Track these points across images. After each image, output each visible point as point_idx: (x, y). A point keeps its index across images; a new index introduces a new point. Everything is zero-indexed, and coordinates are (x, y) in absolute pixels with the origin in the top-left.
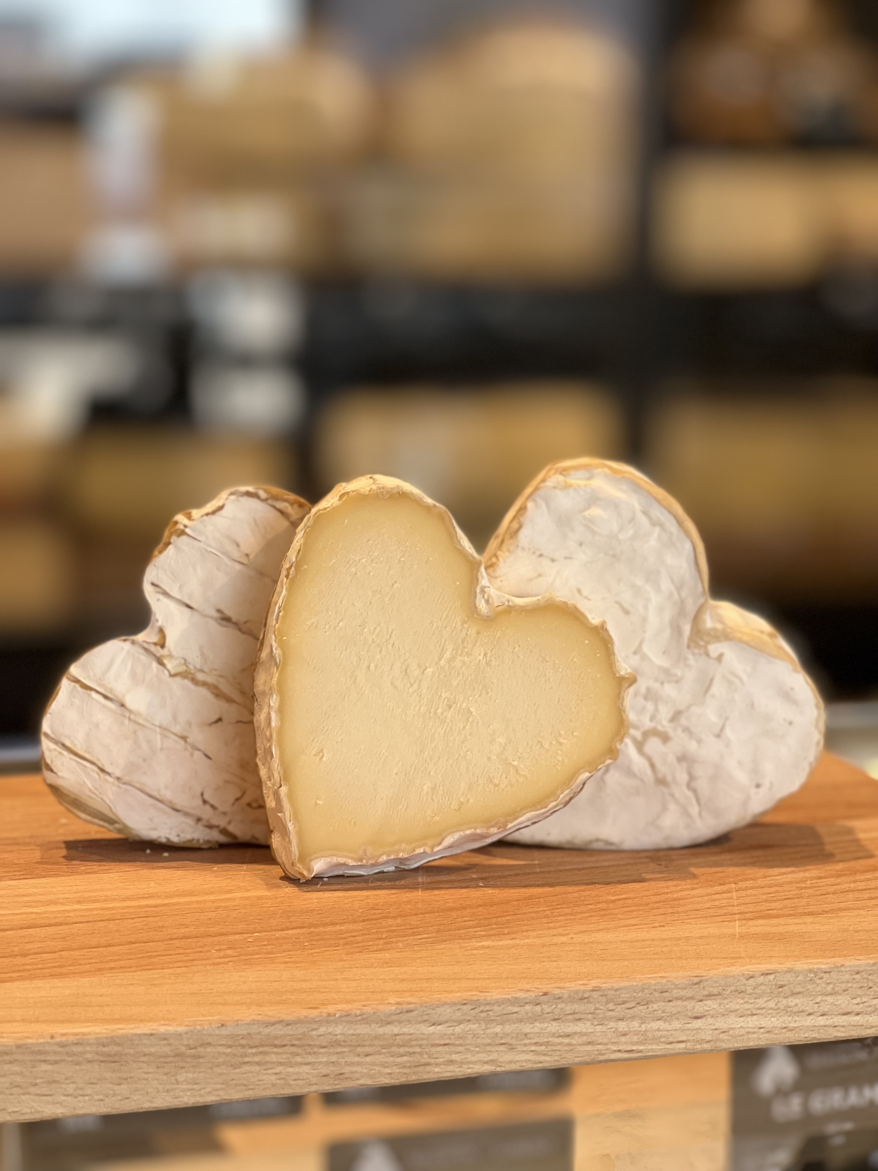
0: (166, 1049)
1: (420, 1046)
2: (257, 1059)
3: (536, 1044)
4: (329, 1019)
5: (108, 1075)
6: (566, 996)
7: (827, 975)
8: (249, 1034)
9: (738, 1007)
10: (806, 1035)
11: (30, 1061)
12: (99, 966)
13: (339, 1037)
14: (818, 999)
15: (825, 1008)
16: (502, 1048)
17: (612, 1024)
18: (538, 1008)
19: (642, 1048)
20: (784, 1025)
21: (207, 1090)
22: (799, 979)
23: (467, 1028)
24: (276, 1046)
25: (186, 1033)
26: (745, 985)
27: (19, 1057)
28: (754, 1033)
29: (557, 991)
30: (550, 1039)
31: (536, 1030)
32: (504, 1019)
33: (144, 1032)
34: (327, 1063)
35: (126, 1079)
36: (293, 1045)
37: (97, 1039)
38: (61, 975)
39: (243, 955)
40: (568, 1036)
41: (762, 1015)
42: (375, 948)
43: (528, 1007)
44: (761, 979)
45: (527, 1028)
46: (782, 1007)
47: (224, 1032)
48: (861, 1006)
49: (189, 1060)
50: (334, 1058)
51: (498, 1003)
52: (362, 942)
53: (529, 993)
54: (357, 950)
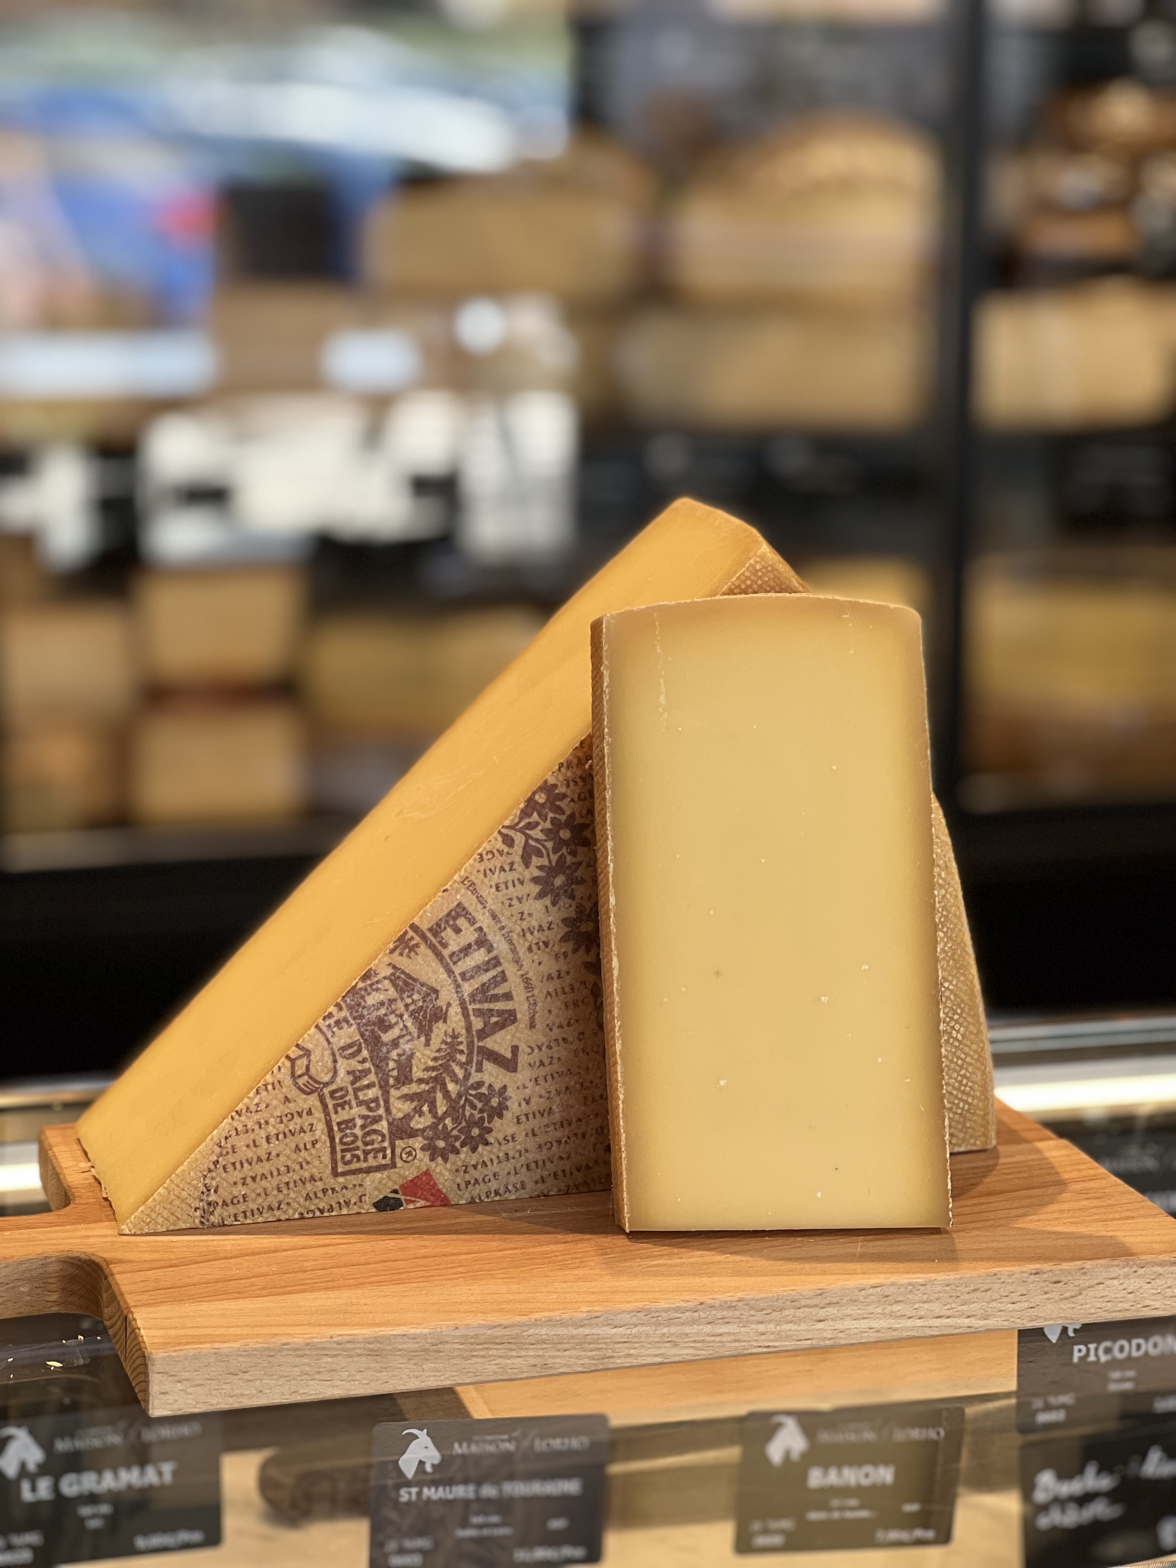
0: (415, 1346)
1: (606, 1343)
2: (482, 1353)
3: (695, 1341)
4: (536, 1324)
5: (373, 1365)
6: (717, 1305)
7: (923, 1288)
8: (476, 1335)
9: (853, 1312)
10: (908, 1334)
11: (317, 1355)
12: (361, 1280)
13: (544, 1337)
14: (917, 1306)
15: (922, 1313)
16: (668, 1345)
17: (754, 1326)
18: (696, 1314)
19: (777, 1344)
20: (889, 1326)
21: (446, 1376)
22: (901, 1290)
23: (642, 1330)
24: (497, 1344)
25: (430, 1334)
26: (858, 1295)
27: (308, 1353)
28: (866, 1332)
29: (710, 1302)
30: (706, 1338)
31: (695, 1331)
32: (669, 1323)
33: (399, 1333)
34: (535, 1356)
35: (386, 1368)
36: (509, 1343)
37: (364, 1338)
38: (333, 1288)
39: (470, 1272)
40: (720, 1335)
41: (872, 1318)
42: (573, 1266)
43: (687, 1314)
44: (871, 1291)
45: (687, 1329)
46: (888, 1313)
47: (457, 1333)
48: (951, 1311)
49: (432, 1354)
50: (540, 1353)
51: (666, 1310)
52: (563, 1260)
53: (690, 1303)
54: (558, 1267)
